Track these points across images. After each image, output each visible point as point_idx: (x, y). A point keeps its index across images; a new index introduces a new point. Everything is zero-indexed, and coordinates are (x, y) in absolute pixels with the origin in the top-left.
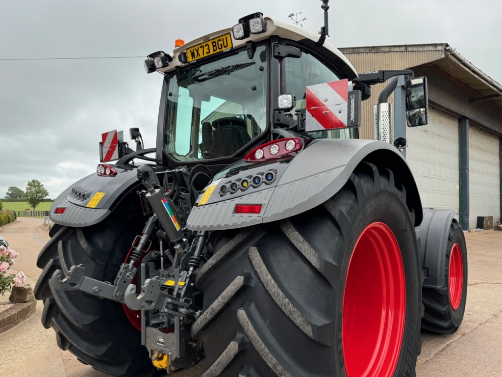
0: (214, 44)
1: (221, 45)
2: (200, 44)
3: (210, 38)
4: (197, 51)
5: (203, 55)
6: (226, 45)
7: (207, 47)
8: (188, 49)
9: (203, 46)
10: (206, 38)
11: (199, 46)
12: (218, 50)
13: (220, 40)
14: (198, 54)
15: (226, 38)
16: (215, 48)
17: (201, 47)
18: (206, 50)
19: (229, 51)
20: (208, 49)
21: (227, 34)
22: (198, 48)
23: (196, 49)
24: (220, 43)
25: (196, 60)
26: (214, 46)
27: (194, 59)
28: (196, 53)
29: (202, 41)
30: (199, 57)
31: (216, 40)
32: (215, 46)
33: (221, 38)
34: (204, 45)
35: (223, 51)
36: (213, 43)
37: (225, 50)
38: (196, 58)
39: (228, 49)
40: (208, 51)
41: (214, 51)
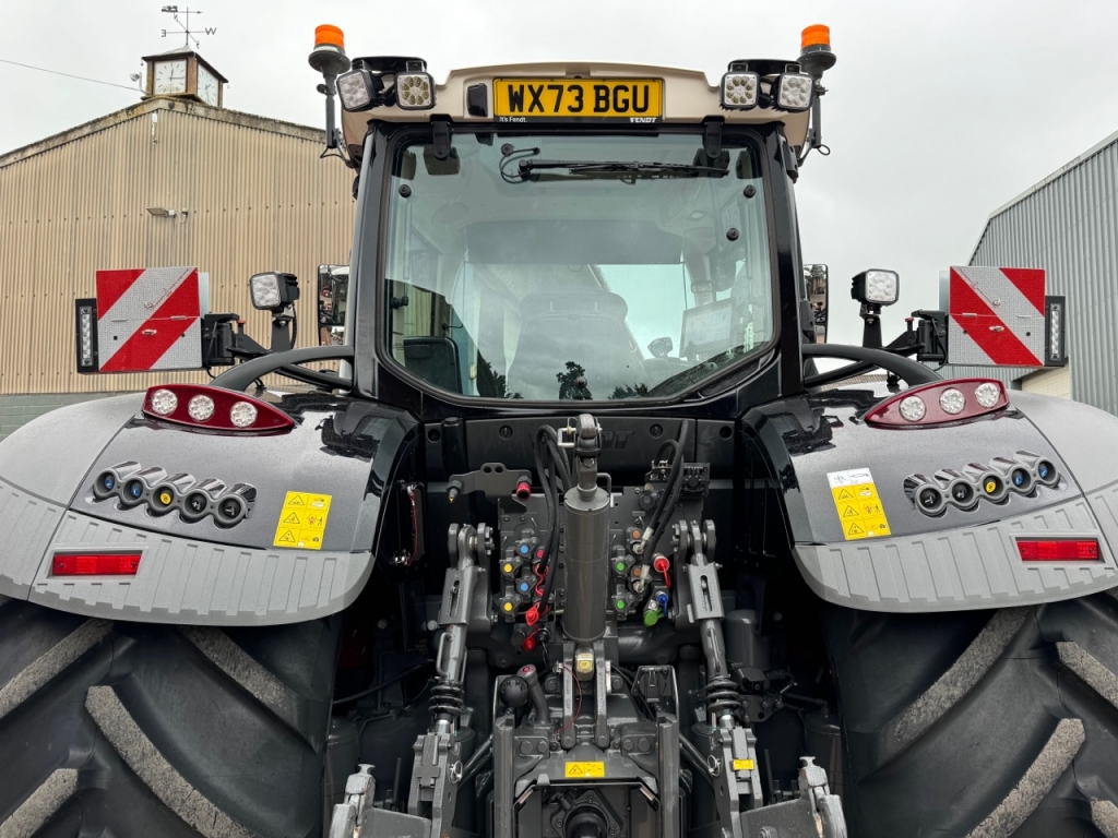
0: (602, 93)
1: (626, 102)
2: (552, 78)
3: (593, 74)
4: (536, 96)
5: (556, 109)
6: (640, 104)
7: (576, 93)
8: (502, 78)
9: (560, 88)
10: (579, 71)
11: (546, 84)
12: (611, 113)
13: (626, 89)
14: (536, 102)
15: (646, 88)
16: (602, 104)
17: (550, 87)
18: (569, 99)
19: (651, 124)
20: (579, 99)
21: (654, 79)
22: (541, 88)
23: (531, 88)
24: (622, 95)
25: (527, 117)
26: (598, 98)
27: (517, 113)
28: (528, 99)
29: (563, 74)
30: (536, 112)
31: (611, 86)
32: (606, 98)
33: (630, 85)
34: (566, 85)
35: (628, 118)
36: (597, 88)
37: (634, 117)
38: (526, 112)
39: (648, 118)
40: (576, 104)
41: (597, 109)
